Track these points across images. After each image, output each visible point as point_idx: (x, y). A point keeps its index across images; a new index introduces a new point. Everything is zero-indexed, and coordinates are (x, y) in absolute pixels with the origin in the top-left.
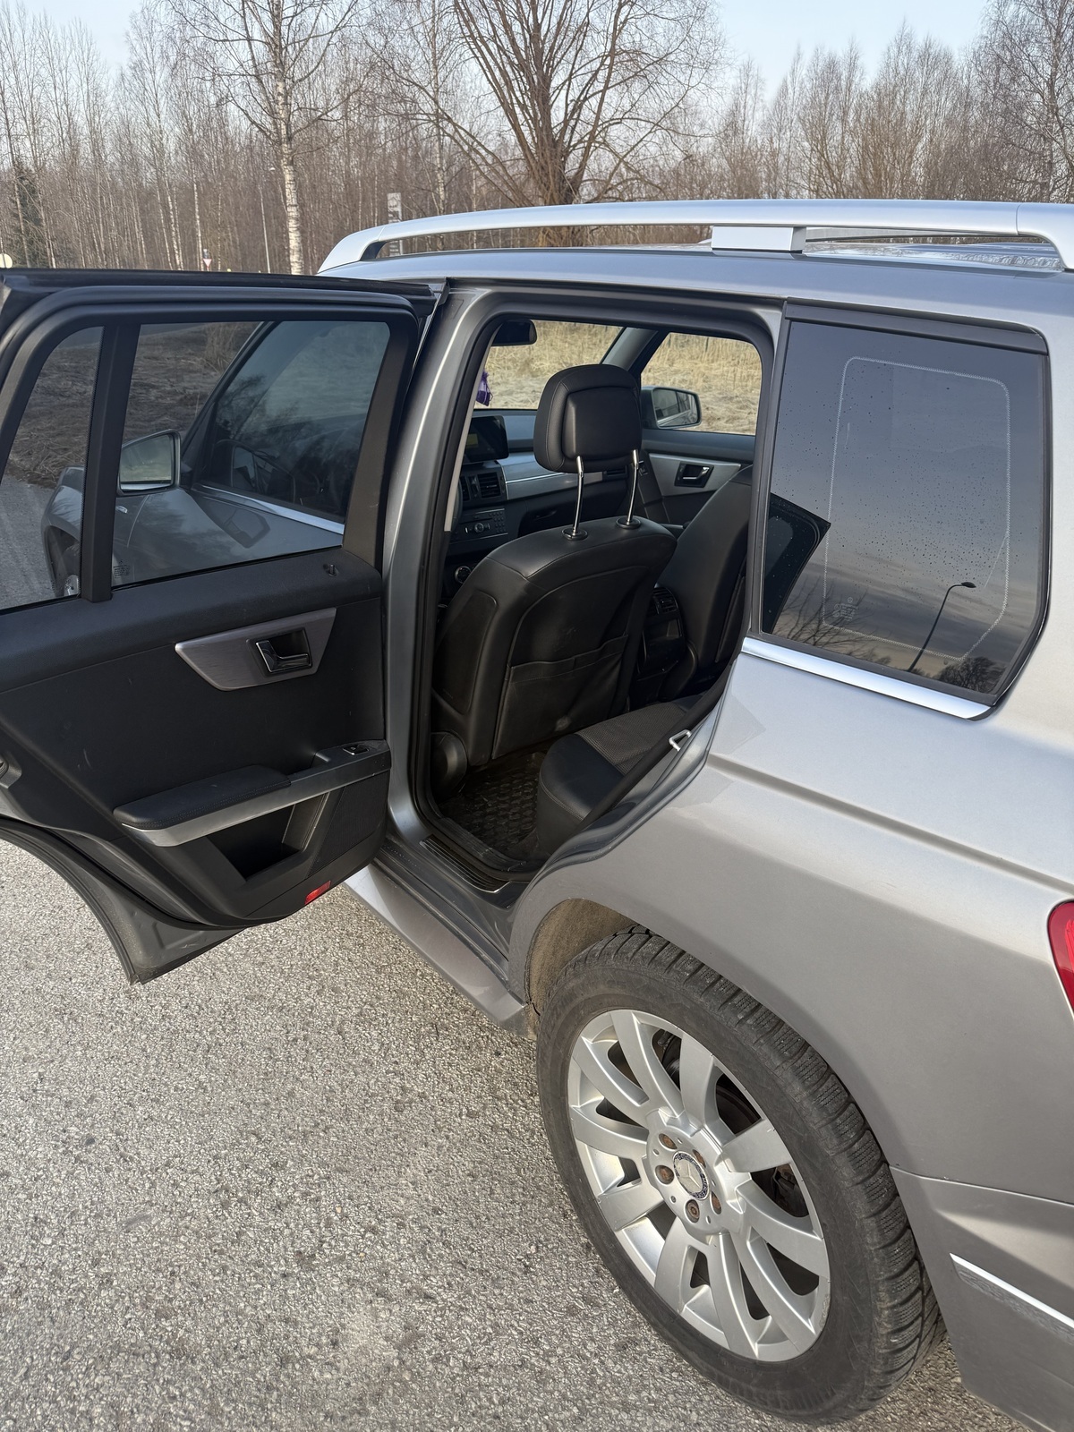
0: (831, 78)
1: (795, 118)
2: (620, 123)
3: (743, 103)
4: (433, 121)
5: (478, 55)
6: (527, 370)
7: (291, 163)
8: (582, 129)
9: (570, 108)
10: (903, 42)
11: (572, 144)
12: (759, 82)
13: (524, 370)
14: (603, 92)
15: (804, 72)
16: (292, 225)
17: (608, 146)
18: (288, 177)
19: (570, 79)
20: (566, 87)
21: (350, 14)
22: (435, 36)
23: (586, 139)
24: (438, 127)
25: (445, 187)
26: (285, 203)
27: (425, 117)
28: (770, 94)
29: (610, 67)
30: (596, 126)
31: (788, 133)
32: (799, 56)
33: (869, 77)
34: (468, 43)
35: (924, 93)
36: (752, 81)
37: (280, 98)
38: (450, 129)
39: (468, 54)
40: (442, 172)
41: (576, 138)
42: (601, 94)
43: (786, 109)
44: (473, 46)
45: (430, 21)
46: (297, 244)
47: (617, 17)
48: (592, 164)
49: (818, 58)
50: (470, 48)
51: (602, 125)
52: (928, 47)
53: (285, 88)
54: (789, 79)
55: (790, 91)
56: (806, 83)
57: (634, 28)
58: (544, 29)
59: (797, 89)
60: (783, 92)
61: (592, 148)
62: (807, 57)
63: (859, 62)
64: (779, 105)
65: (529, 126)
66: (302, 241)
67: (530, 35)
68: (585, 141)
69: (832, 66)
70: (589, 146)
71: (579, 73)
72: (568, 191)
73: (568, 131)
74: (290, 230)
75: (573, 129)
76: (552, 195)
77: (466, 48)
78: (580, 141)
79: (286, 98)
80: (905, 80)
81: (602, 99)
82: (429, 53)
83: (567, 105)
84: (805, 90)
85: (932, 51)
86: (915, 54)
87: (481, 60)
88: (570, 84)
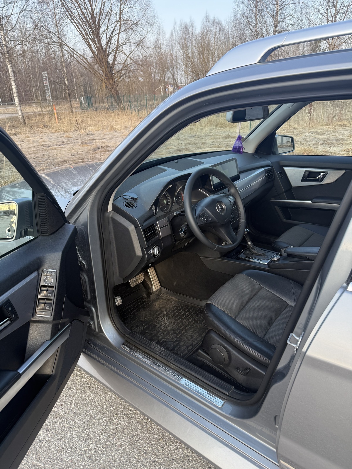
0: (186, 30)
1: (177, 43)
2: (125, 44)
3: (159, 39)
4: (59, 45)
5: (73, 22)
6: (113, 129)
7: (10, 61)
8: (113, 47)
9: (108, 39)
10: (207, 18)
11: (110, 52)
12: (164, 33)
13: (112, 129)
14: (119, 34)
15: (178, 28)
16: (13, 83)
17: (123, 52)
18: (9, 66)
19: (107, 29)
20: (106, 32)
21: (25, 6)
22: (56, 16)
23: (115, 50)
24: (61, 47)
25: (66, 68)
26: (9, 75)
27: (55, 44)
28: (168, 36)
29: (120, 25)
30: (117, 45)
31: (175, 48)
32: (175, 23)
33: (198, 30)
34: (68, 18)
35: (215, 34)
36: (161, 32)
37: (3, 37)
38: (66, 48)
39: (69, 22)
40: (64, 63)
41: (111, 50)
42: (118, 35)
43: (173, 40)
44: (70, 19)
45: (53, 10)
46: (15, 90)
47: (120, 8)
48: (118, 59)
49: (181, 24)
50: (70, 20)
51: (120, 45)
52: (214, 20)
53: (4, 33)
54: (173, 31)
55: (174, 34)
56: (179, 32)
57: (127, 12)
58: (95, 12)
59: (176, 34)
60: (172, 35)
61: (117, 53)
62: (178, 23)
63: (194, 25)
64: (171, 39)
65: (95, 46)
66: (18, 89)
67: (91, 14)
68: (115, 51)
69: (186, 26)
70: (116, 53)
71: (109, 27)
72: (111, 68)
73: (108, 47)
74: (13, 85)
75: (109, 47)
76: (105, 69)
77: (68, 19)
78: (113, 51)
79: (5, 37)
80: (209, 30)
81: (119, 36)
82: (54, 22)
83: (107, 38)
84: (179, 34)
85: (216, 21)
86: (211, 22)
87: (74, 23)
88: (107, 31)
